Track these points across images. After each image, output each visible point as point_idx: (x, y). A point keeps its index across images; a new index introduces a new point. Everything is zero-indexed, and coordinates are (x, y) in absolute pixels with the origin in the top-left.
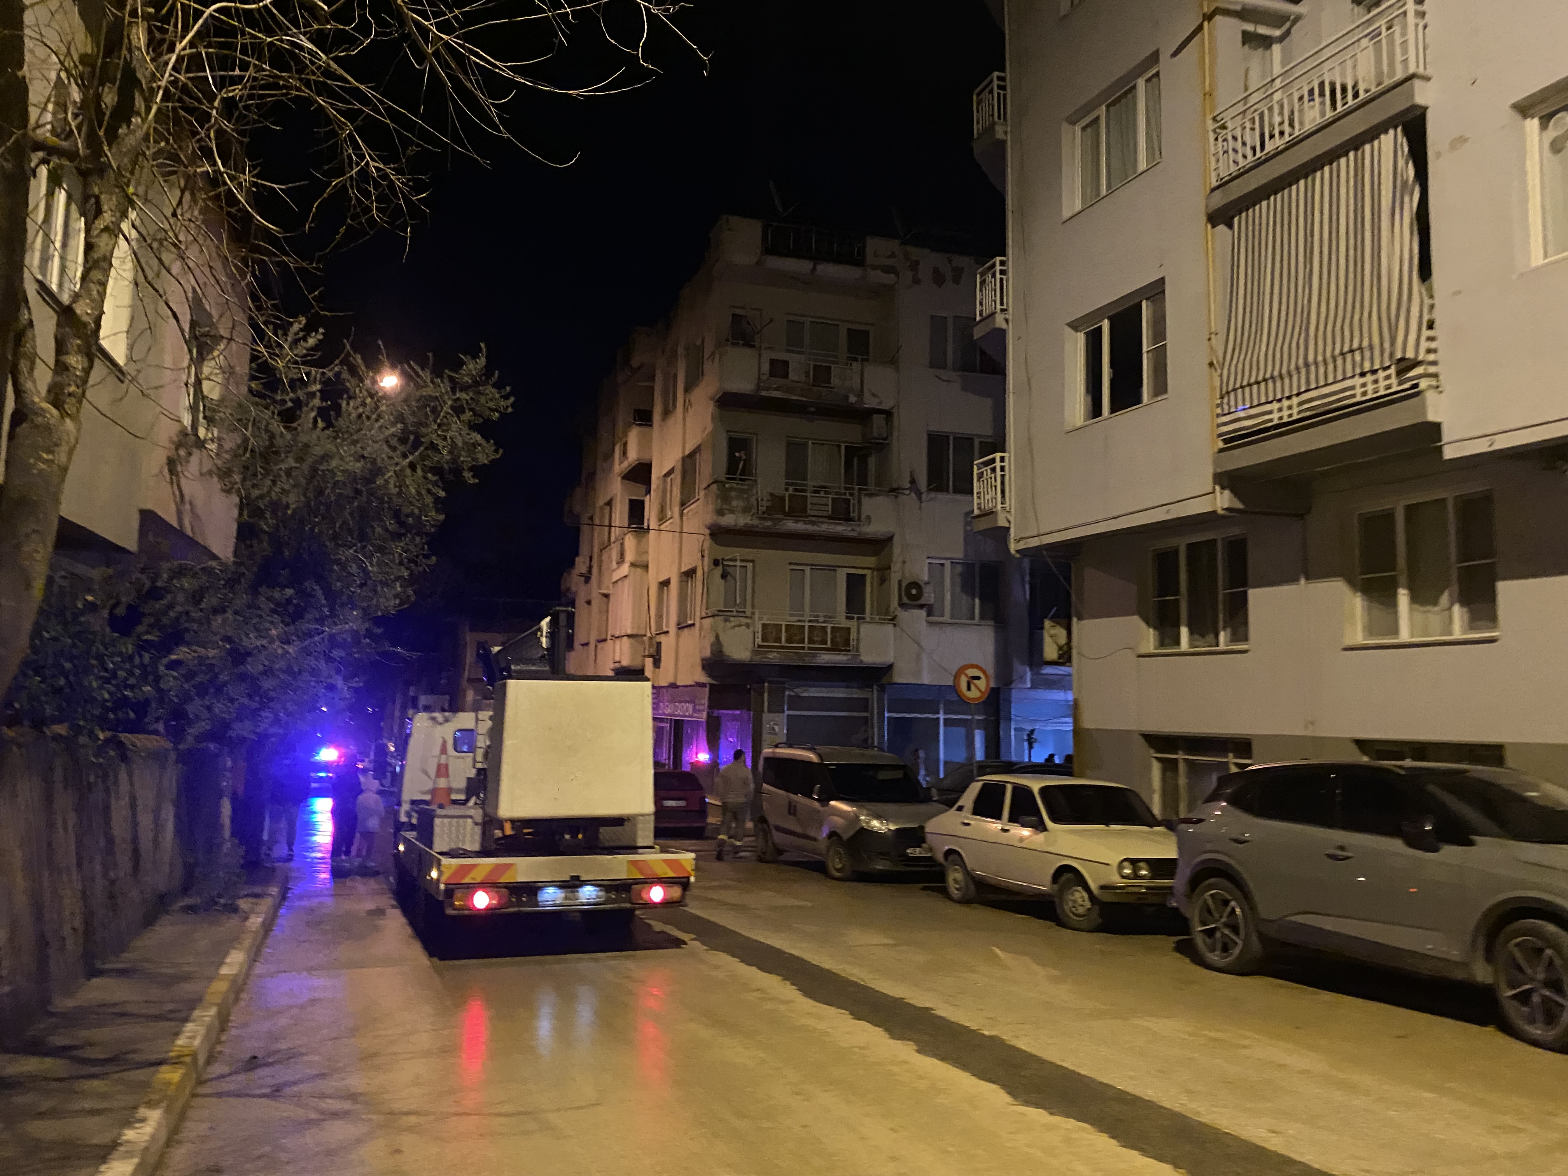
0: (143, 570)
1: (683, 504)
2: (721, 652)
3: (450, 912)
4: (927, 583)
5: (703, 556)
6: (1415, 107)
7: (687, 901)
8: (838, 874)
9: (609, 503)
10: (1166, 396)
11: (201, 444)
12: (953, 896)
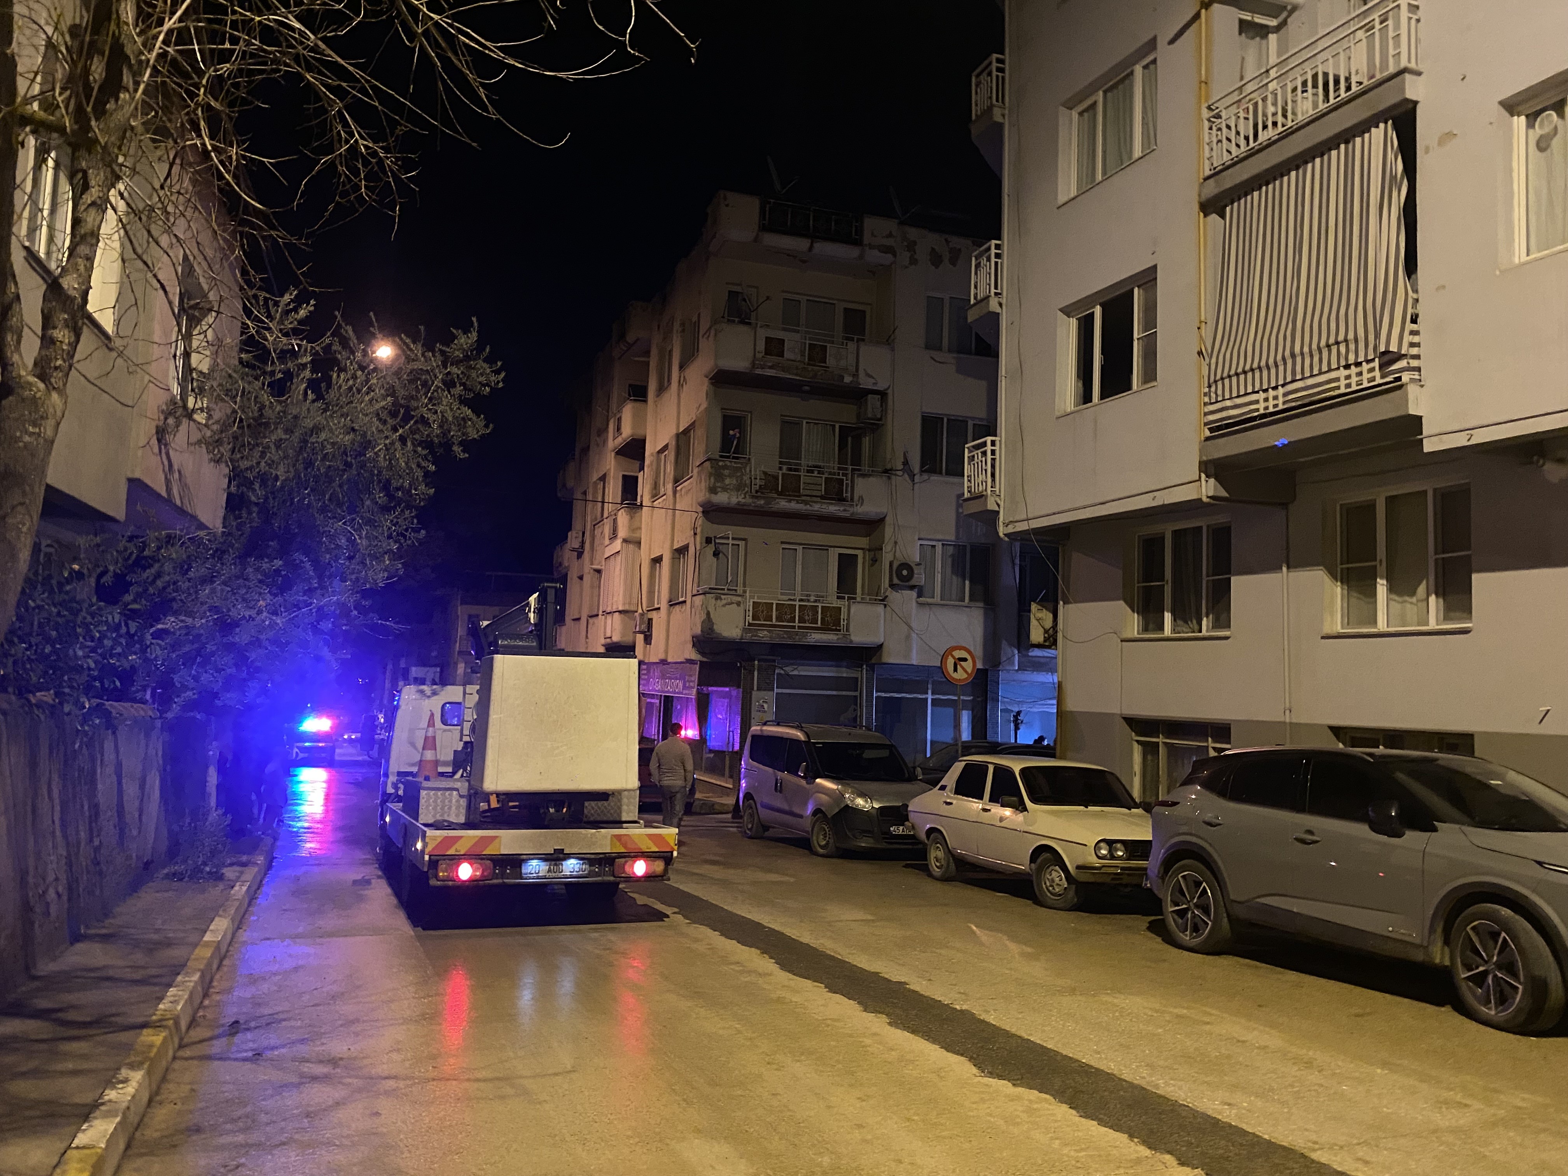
0: (131, 539)
1: (677, 481)
2: (711, 629)
3: (433, 882)
4: (919, 564)
5: (695, 534)
6: (1407, 100)
7: (670, 874)
8: (821, 851)
9: (603, 478)
10: (1155, 384)
11: (189, 415)
12: (933, 873)
